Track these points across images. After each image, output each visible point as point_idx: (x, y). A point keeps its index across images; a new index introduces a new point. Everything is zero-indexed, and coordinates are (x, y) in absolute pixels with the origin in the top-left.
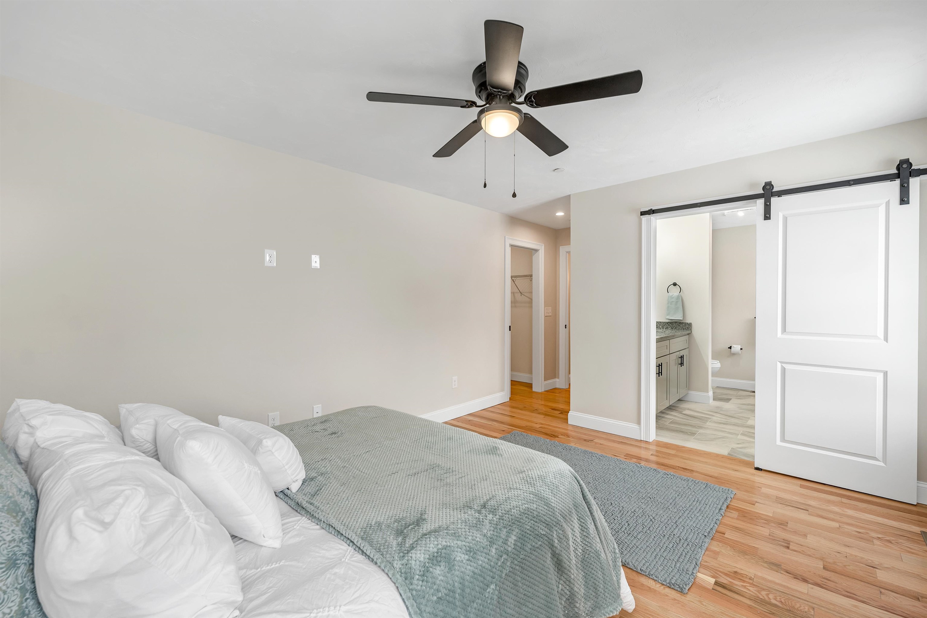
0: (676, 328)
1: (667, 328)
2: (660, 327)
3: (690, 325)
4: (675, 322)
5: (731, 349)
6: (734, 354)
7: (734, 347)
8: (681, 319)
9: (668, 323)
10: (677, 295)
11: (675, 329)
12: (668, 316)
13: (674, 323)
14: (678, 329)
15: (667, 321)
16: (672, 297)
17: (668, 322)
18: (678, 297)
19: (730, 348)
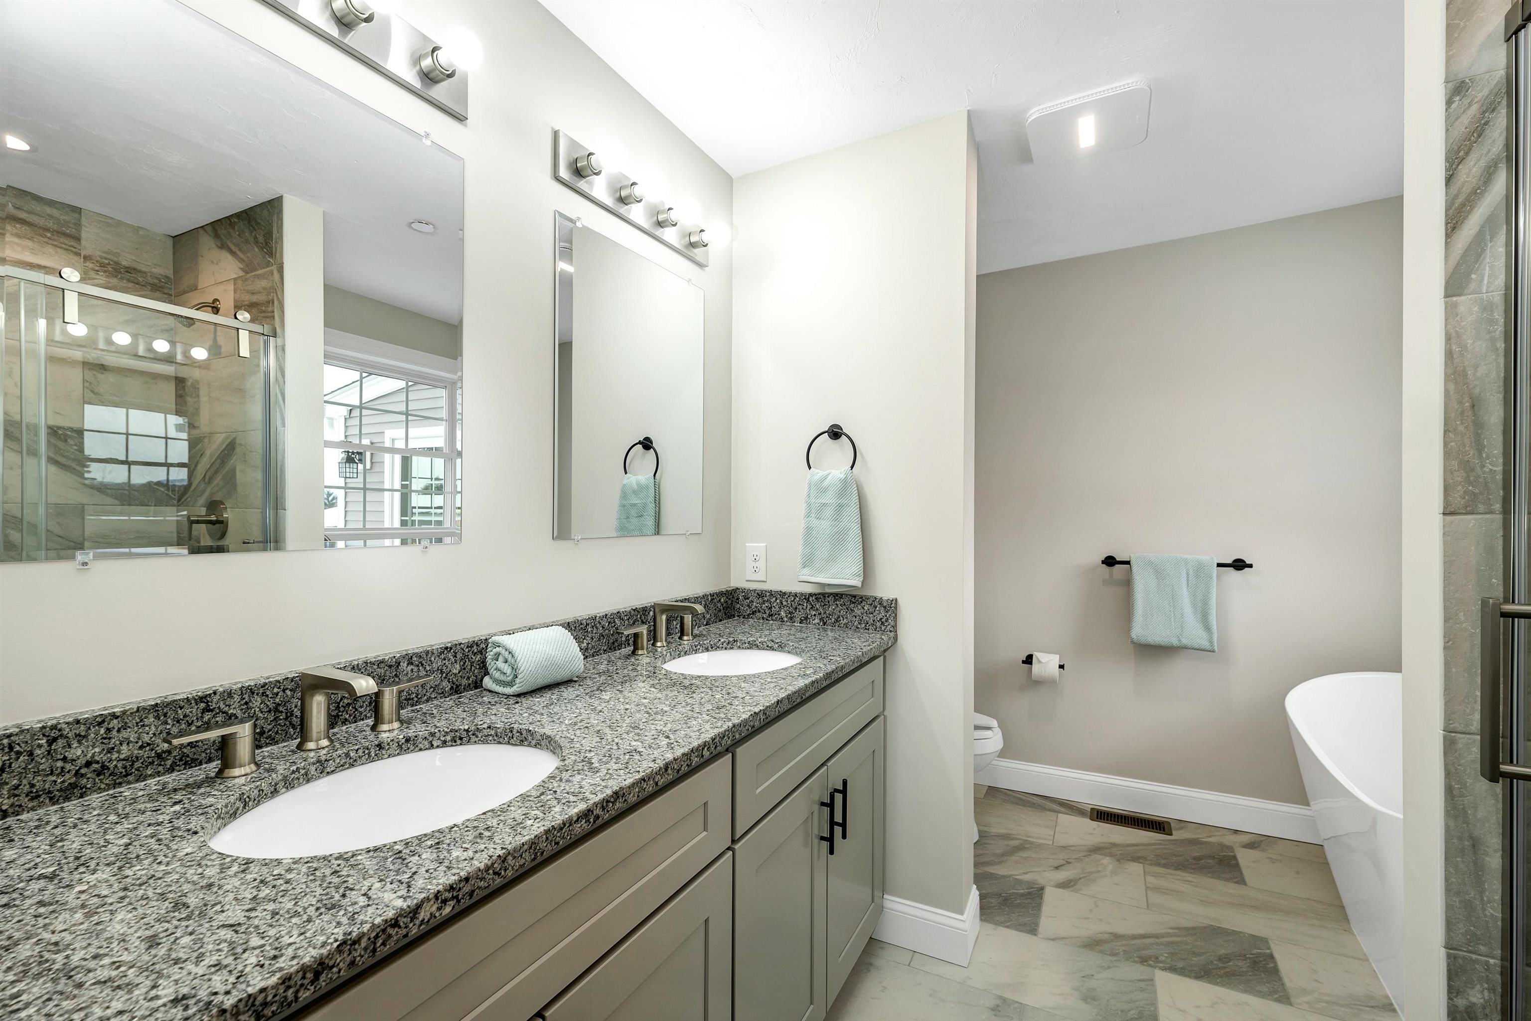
0: (837, 621)
1: (806, 618)
2: (783, 614)
3: (891, 607)
4: (837, 596)
5: (1031, 663)
6: (1038, 683)
7: (1039, 662)
8: (856, 582)
9: (807, 597)
10: (842, 476)
11: (833, 625)
12: (806, 571)
13: (831, 599)
14: (846, 625)
15: (808, 589)
16: (820, 488)
17: (811, 595)
18: (844, 484)
19: (1029, 660)
